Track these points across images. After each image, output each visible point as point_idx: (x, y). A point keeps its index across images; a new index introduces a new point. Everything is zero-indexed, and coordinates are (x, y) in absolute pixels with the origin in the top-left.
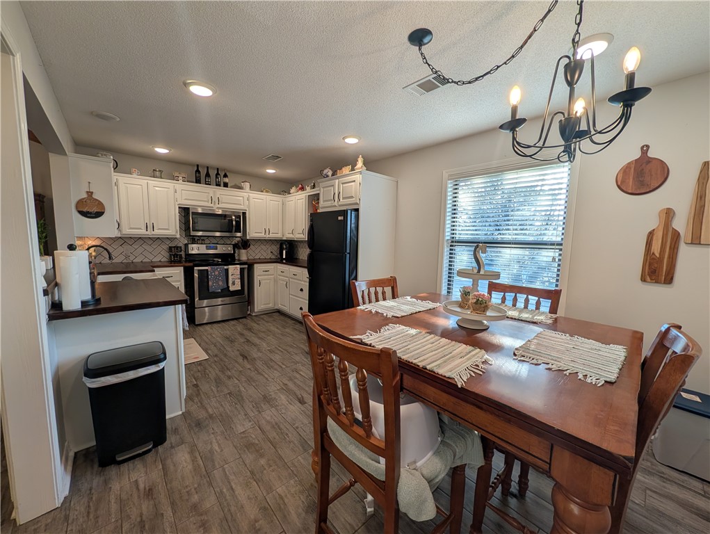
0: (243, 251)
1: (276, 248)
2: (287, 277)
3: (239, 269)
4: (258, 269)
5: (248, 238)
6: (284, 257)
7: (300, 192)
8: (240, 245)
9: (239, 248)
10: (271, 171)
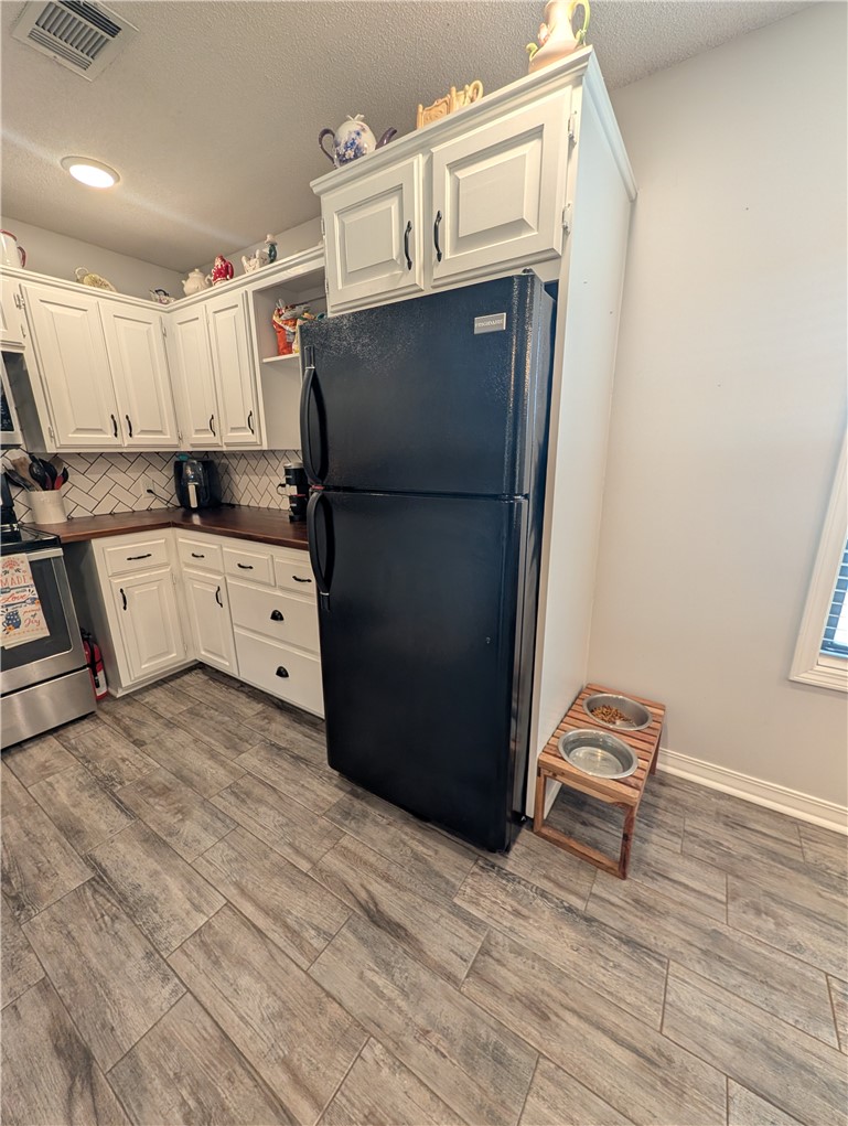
0: (43, 498)
1: (163, 480)
2: (218, 573)
3: (26, 567)
4: (108, 555)
5: (51, 448)
6: (194, 504)
7: (221, 285)
8: (27, 475)
9: (24, 486)
10: (92, 177)
